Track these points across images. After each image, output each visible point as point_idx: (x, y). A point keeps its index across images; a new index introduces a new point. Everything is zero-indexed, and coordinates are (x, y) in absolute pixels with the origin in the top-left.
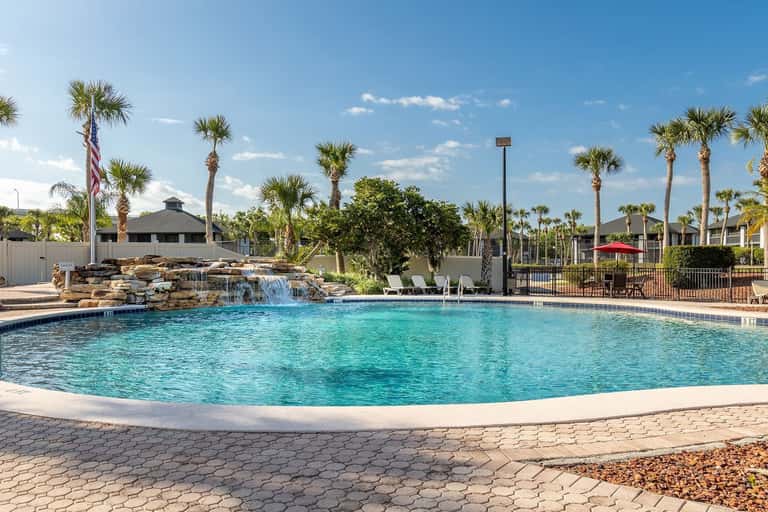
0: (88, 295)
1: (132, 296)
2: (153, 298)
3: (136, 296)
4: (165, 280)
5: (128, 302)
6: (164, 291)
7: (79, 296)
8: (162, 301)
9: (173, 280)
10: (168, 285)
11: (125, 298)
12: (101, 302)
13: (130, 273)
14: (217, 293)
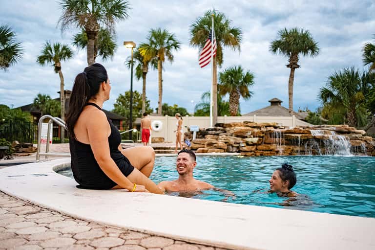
0: (203, 146)
1: (231, 147)
2: (245, 149)
3: (233, 147)
4: (254, 137)
5: (228, 151)
6: (254, 144)
7: (197, 146)
8: (251, 151)
9: (259, 137)
10: (255, 140)
11: (226, 148)
12: (210, 149)
13: (232, 132)
14: (291, 147)
